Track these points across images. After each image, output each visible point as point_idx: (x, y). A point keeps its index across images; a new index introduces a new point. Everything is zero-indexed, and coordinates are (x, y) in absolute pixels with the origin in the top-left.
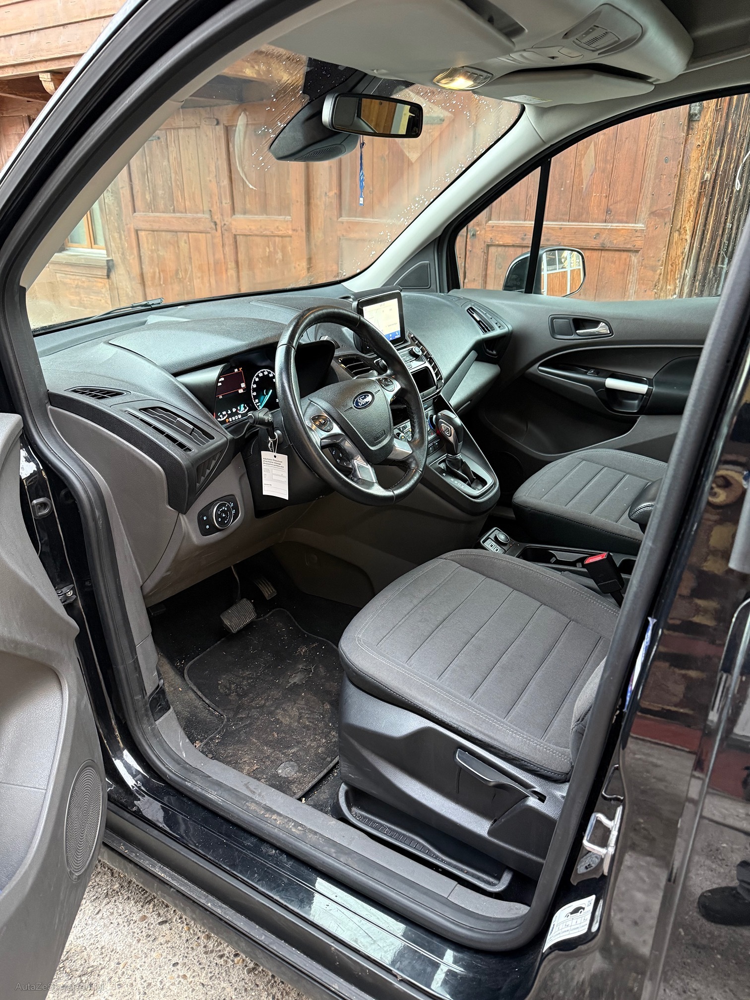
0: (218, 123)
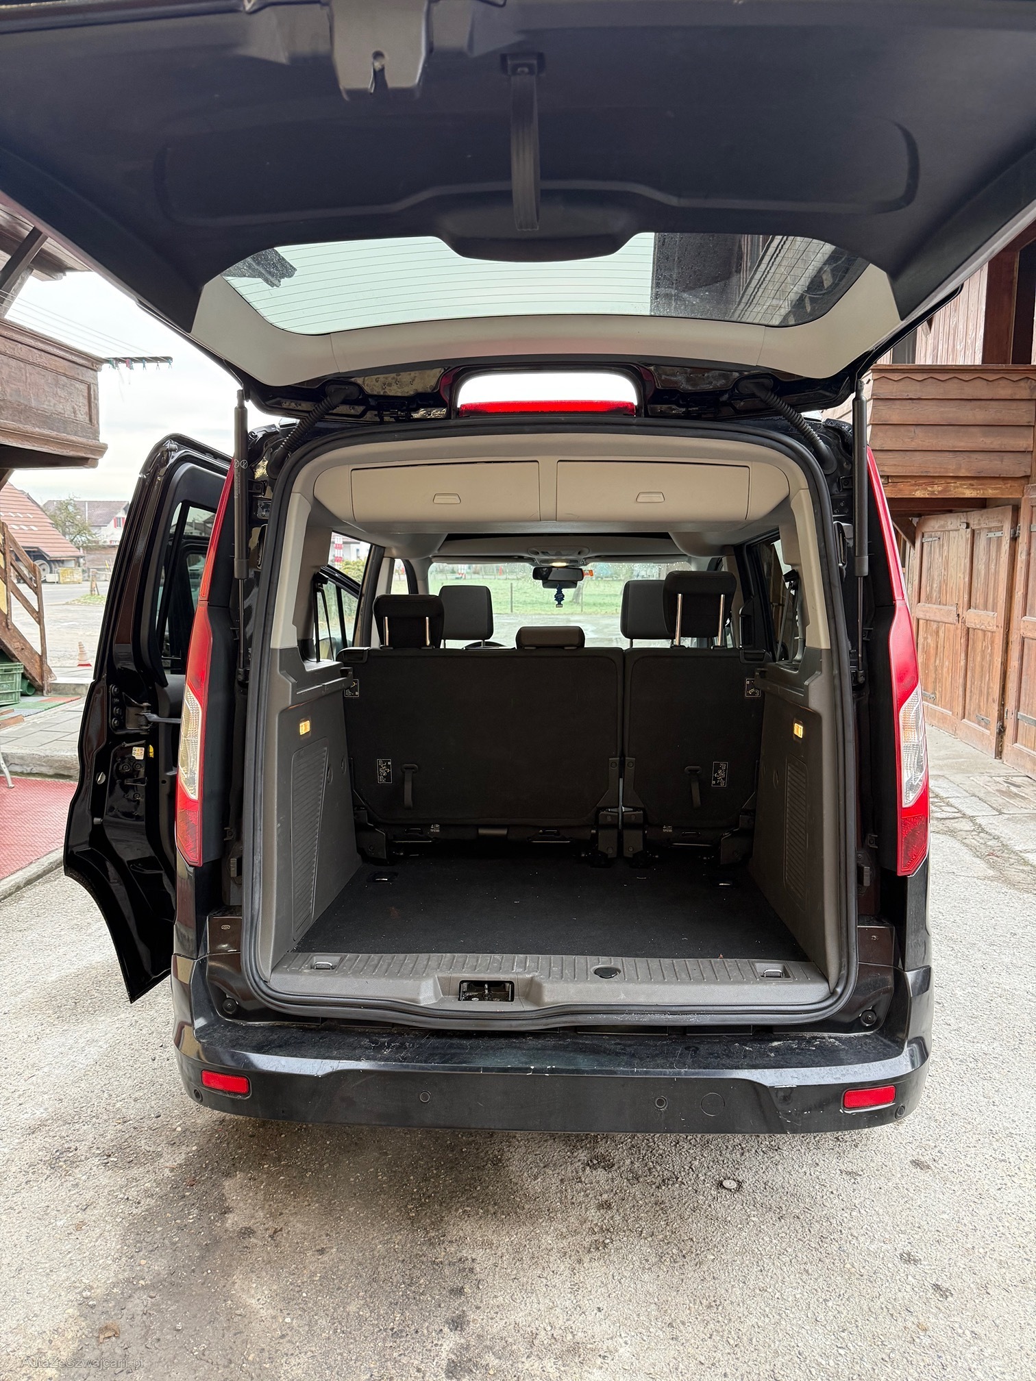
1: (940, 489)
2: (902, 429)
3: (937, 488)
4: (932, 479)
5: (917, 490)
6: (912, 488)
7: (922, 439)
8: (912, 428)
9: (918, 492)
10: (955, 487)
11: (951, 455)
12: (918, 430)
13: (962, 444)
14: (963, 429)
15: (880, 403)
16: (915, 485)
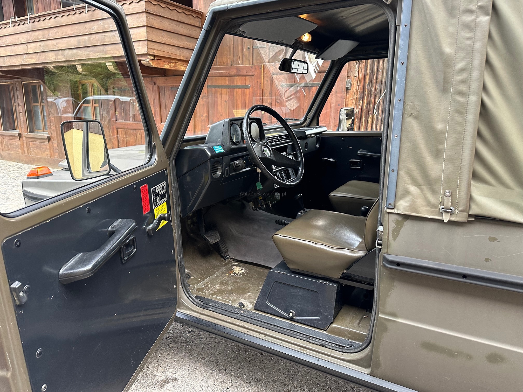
0: (155, 85)
1: (173, 65)
2: (158, 31)
3: (172, 65)
4: (170, 59)
5: (165, 64)
6: (163, 63)
7: (167, 38)
8: (162, 32)
9: (166, 65)
10: (179, 65)
11: (176, 48)
12: (165, 33)
13: (180, 44)
14: (180, 36)
15: (148, 15)
16: (164, 62)
